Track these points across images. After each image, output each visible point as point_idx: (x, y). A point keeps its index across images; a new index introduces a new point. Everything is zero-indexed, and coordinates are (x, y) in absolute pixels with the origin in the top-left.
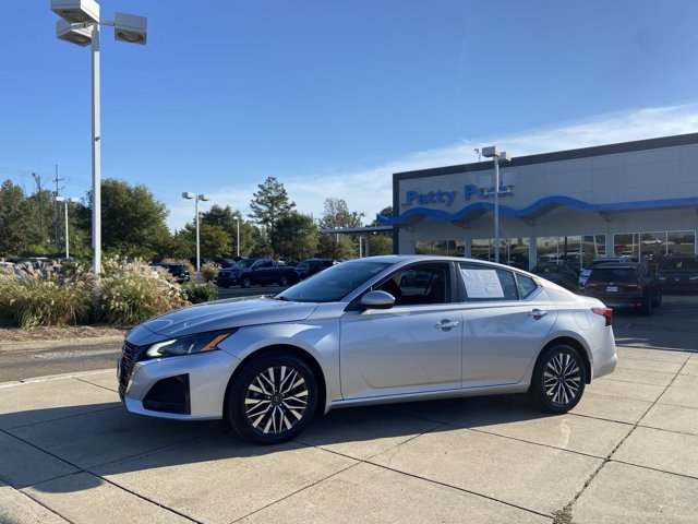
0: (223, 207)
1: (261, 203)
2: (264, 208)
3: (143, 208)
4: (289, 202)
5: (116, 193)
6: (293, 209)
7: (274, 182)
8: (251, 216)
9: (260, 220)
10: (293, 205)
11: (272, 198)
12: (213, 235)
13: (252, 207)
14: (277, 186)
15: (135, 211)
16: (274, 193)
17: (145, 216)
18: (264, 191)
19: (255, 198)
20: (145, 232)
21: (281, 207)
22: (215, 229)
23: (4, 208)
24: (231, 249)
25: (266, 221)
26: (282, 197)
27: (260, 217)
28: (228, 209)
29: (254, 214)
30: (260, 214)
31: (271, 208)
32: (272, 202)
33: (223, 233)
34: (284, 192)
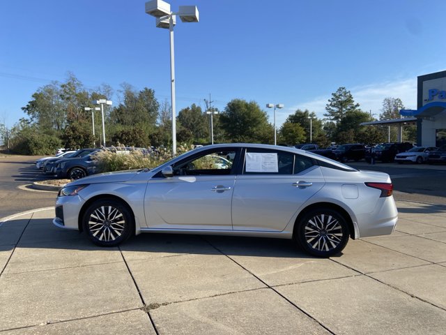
0: (303, 111)
1: (334, 106)
2: (336, 109)
3: (253, 115)
4: (355, 104)
5: (239, 107)
6: (357, 108)
7: (344, 90)
8: (326, 115)
9: (332, 117)
10: (358, 105)
11: (342, 101)
12: (294, 129)
13: (327, 109)
14: (345, 93)
15: (249, 117)
16: (343, 98)
17: (255, 120)
18: (336, 97)
19: (329, 103)
20: (254, 129)
21: (348, 108)
22: (295, 126)
23: (192, 119)
24: (305, 138)
25: (336, 118)
26: (349, 100)
27: (332, 115)
28: (306, 112)
29: (328, 113)
30: (332, 113)
31: (341, 109)
32: (341, 105)
33: (300, 128)
34: (350, 96)
